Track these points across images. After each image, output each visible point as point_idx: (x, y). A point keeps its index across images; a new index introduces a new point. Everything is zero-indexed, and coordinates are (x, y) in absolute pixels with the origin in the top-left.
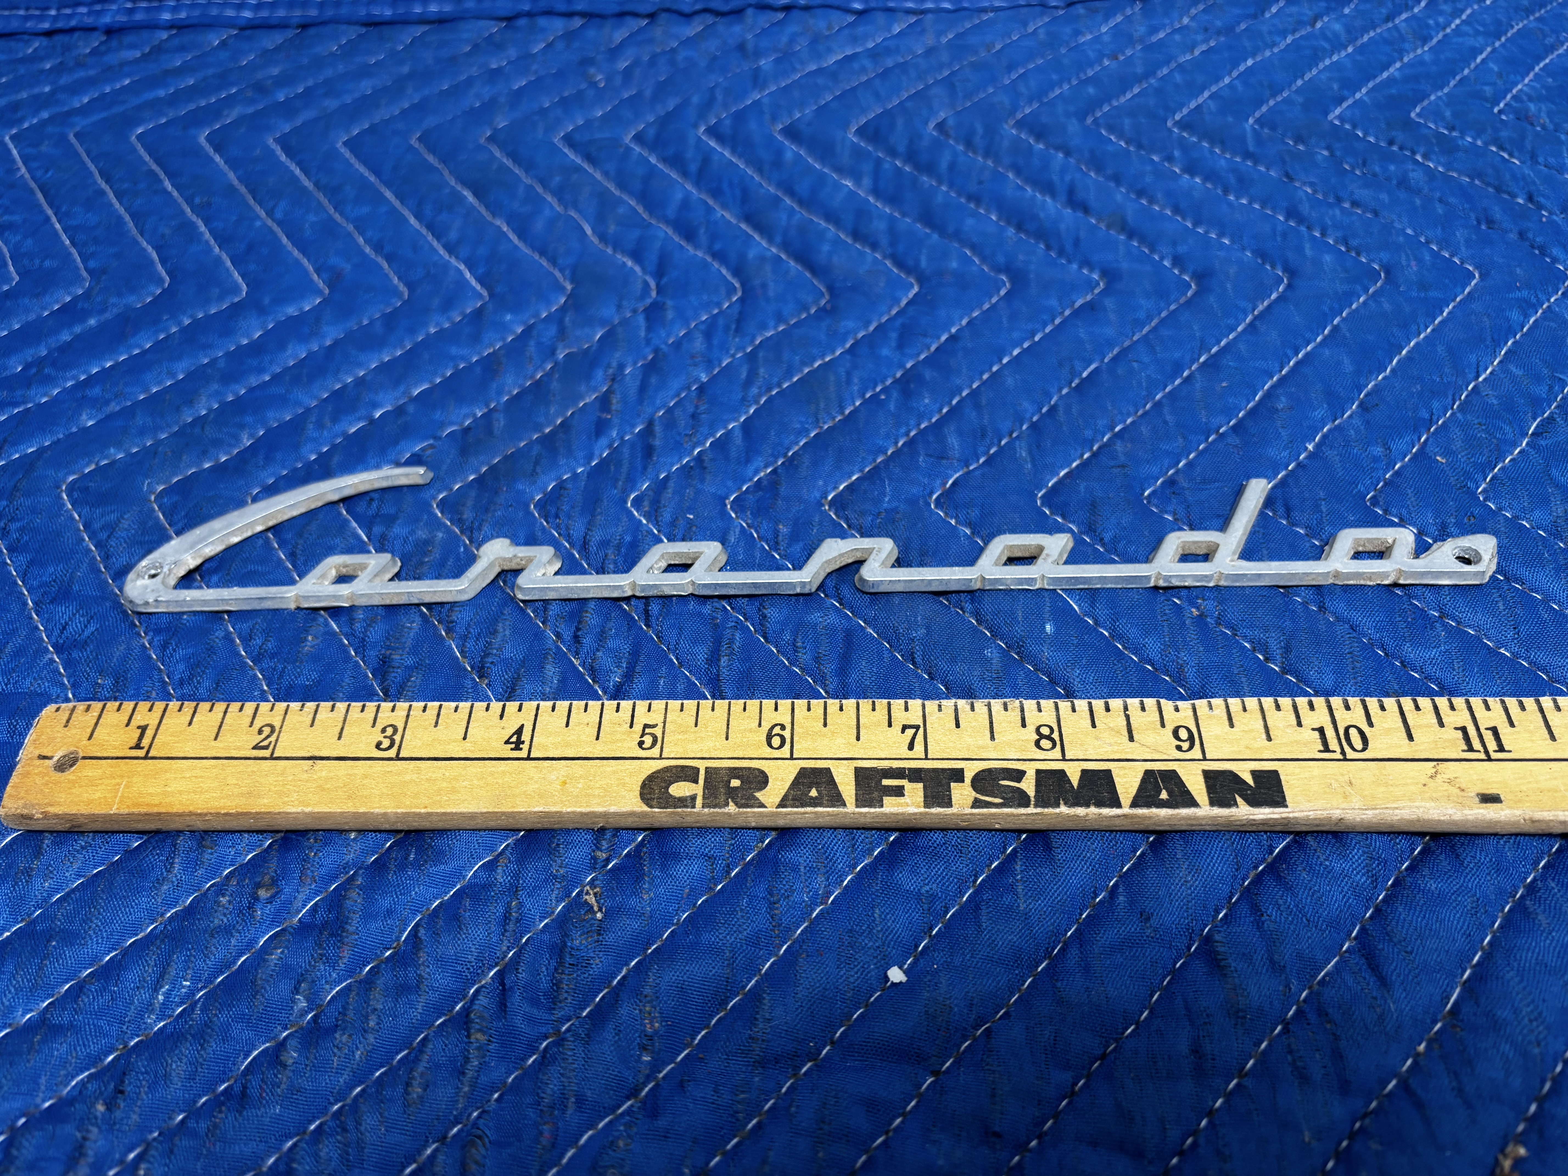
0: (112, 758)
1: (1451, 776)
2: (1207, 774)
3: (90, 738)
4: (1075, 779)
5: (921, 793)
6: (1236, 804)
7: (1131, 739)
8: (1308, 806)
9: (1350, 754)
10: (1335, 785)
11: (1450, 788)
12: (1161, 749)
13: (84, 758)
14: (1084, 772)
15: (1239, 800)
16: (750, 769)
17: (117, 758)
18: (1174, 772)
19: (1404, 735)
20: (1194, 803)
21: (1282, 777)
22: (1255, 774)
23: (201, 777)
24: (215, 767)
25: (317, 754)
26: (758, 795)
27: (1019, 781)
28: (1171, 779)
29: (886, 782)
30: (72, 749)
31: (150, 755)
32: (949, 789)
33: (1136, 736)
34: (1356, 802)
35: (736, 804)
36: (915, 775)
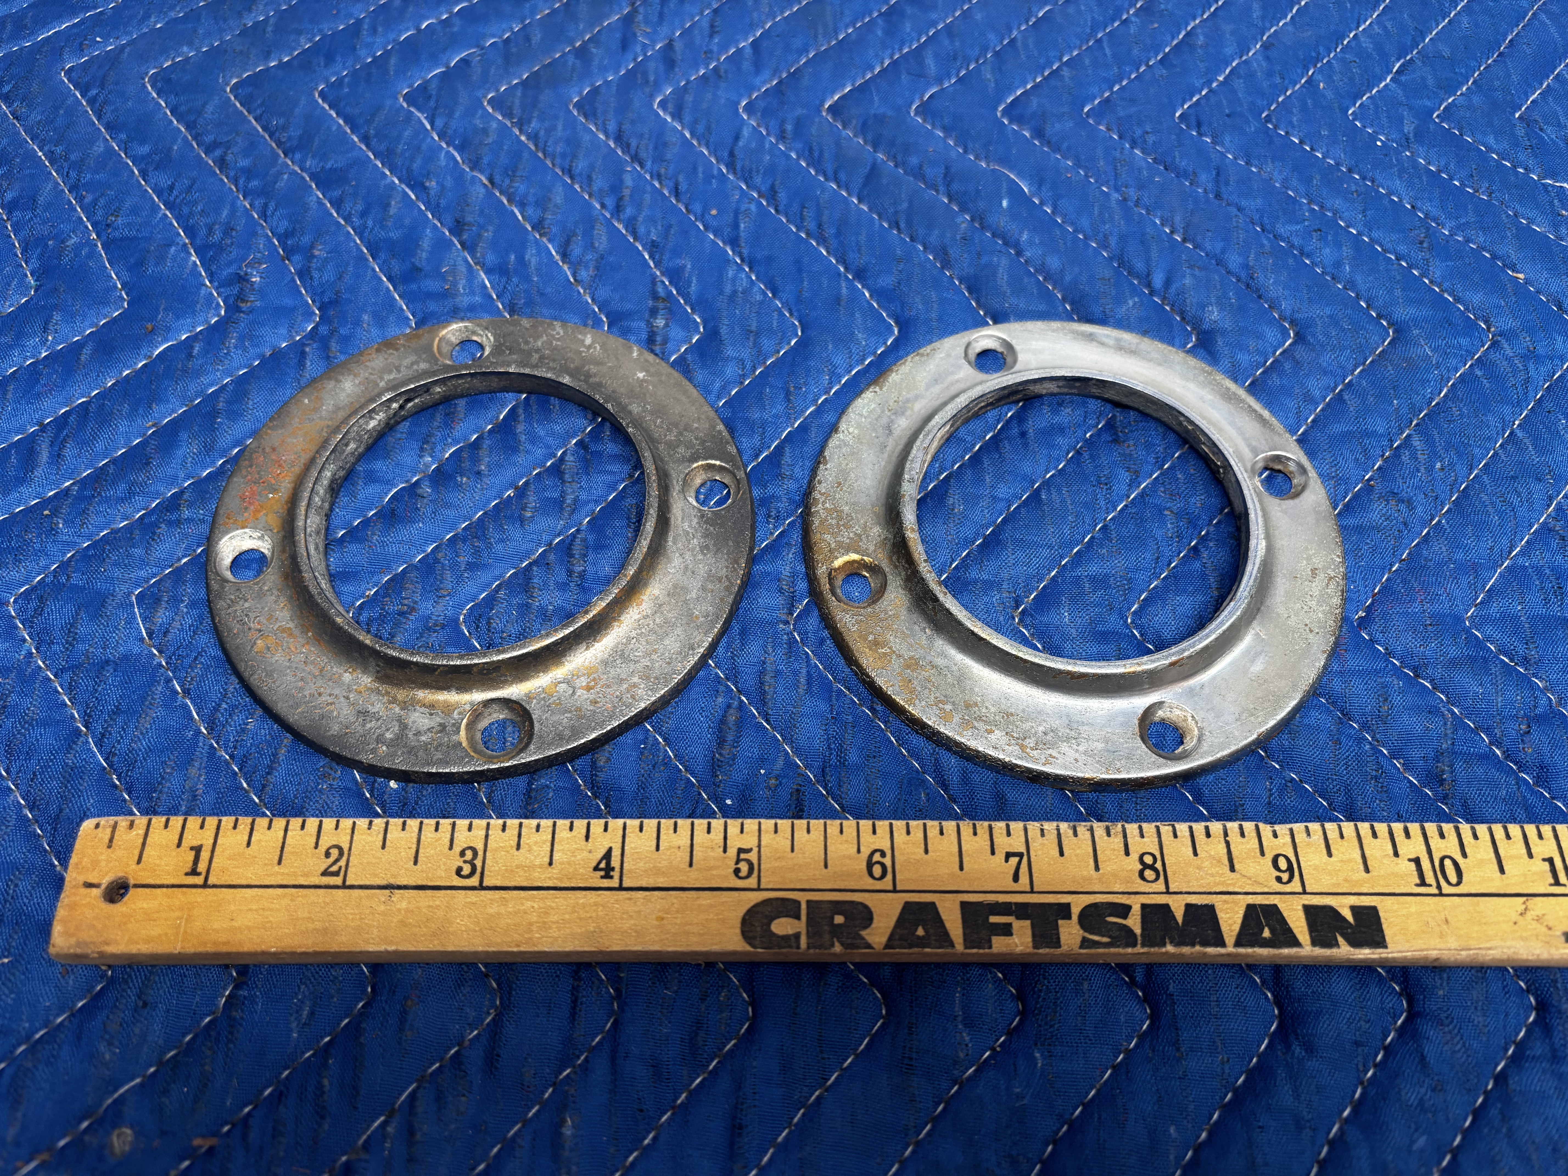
0: (168, 886)
1: (1539, 912)
2: (1308, 910)
3: (139, 861)
4: (1179, 914)
5: (1029, 932)
6: (1337, 945)
7: (1232, 869)
8: (1407, 946)
9: (1446, 889)
10: (1432, 923)
11: (1539, 926)
12: (1261, 880)
13: (136, 886)
14: (1188, 906)
15: (1340, 939)
16: (852, 902)
17: (173, 886)
18: (1275, 906)
19: (1496, 867)
20: (1296, 943)
21: (1381, 914)
22: (1354, 909)
23: (271, 910)
24: (284, 896)
25: (393, 881)
26: (863, 933)
27: (1125, 917)
28: (1272, 914)
29: (993, 919)
30: (121, 874)
31: (210, 882)
32: (1057, 927)
33: (1237, 866)
34: (1453, 943)
35: (842, 944)
36: (1022, 911)
